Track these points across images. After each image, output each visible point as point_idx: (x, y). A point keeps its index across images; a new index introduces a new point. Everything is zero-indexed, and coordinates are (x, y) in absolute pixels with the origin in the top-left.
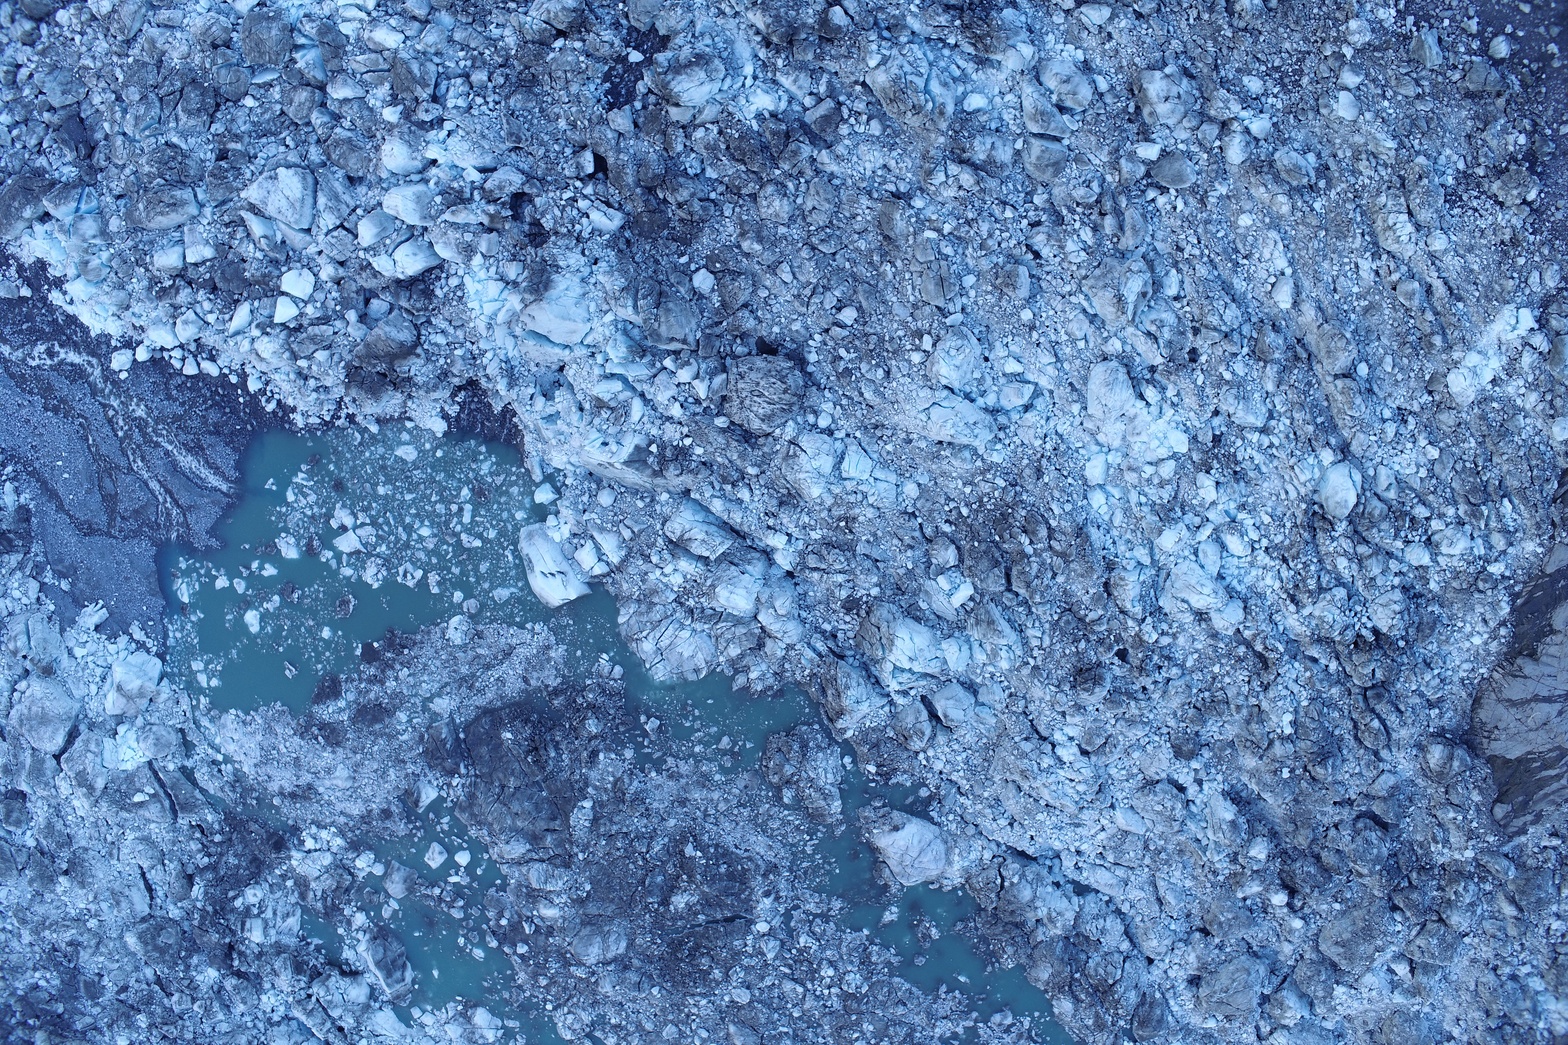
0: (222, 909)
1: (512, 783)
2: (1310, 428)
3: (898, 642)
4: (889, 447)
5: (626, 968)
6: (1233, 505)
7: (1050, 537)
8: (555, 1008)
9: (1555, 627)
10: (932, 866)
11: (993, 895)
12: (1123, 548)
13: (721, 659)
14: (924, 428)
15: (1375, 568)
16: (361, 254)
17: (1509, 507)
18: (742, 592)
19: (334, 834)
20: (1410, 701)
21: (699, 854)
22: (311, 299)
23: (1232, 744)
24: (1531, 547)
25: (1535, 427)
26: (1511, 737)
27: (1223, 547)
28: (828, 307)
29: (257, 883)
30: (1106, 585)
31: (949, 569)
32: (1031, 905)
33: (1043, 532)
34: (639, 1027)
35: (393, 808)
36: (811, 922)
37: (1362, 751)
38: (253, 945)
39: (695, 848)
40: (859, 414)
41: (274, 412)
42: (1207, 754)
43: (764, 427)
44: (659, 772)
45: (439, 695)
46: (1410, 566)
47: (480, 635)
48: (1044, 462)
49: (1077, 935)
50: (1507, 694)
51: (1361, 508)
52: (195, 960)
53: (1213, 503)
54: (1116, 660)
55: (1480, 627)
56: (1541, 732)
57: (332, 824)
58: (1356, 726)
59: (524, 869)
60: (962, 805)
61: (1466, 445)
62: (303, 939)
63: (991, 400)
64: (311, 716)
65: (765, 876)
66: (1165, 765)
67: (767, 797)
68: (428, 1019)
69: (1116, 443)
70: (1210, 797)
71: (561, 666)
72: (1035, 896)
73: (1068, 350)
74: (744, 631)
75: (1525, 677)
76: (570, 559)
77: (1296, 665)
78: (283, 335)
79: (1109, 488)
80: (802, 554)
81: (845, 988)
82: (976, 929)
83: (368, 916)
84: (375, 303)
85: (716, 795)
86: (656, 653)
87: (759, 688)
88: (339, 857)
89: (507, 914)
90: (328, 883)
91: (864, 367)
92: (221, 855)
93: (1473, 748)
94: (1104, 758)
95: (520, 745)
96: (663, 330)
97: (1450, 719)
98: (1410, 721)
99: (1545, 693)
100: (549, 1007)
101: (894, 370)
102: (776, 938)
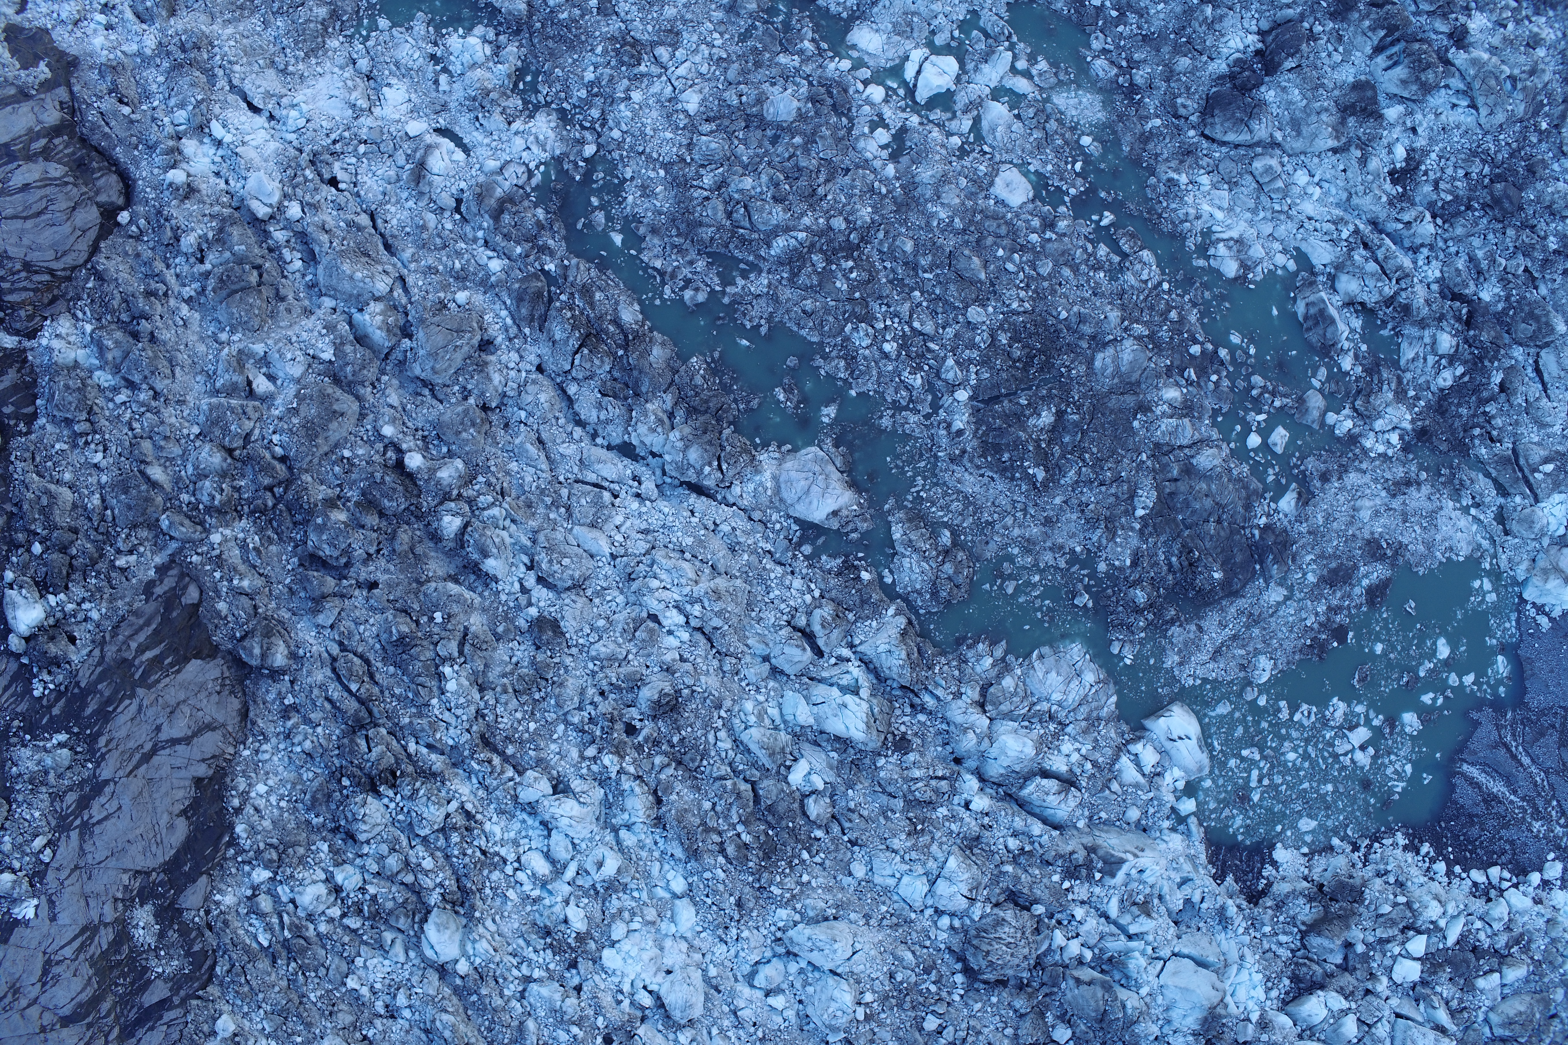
0: (1475, 364)
1: (1212, 527)
2: (484, 992)
3: (862, 726)
4: (884, 908)
5: (1093, 337)
6: (547, 902)
7: (722, 843)
8: (1160, 284)
9: (183, 819)
10: (793, 474)
11: (728, 448)
12: (648, 841)
13: (1019, 672)
14: (855, 935)
15: (393, 862)
16: (1354, 1006)
17: (261, 939)
18: (1010, 753)
19: (1371, 450)
20: (321, 715)
21: (1031, 471)
22: (1394, 958)
23: (498, 638)
24: (228, 899)
25: (251, 1020)
26: (202, 686)
27: (547, 856)
28: (951, 1028)
29: (1442, 390)
30: (659, 802)
31: (813, 793)
32: (687, 444)
33: (731, 850)
34: (1075, 269)
35: (1318, 484)
36: (911, 401)
37: (360, 650)
38: (1448, 329)
39: (1034, 476)
40: (914, 935)
41: (1421, 842)
42: (522, 623)
43: (1002, 914)
44: (1073, 551)
45: (1278, 603)
46: (352, 863)
47: (1243, 667)
48: (737, 917)
49: (626, 399)
50: (217, 736)
51: (417, 919)
52: (1500, 307)
53: (567, 902)
54: (638, 725)
55: (261, 803)
56: (173, 702)
57: (1373, 460)
58: (372, 676)
59: (1197, 436)
60: (767, 539)
61: (318, 993)
62: (1397, 334)
63: (793, 967)
64: (1393, 566)
65: (964, 452)
66: (568, 613)
67: (966, 535)
68: (1281, 259)
69: (668, 943)
70: (510, 573)
71: (1168, 647)
72: (684, 452)
73: (726, 1023)
74: (1002, 707)
75: (203, 760)
76: (1162, 752)
77: (451, 742)
78: (1419, 923)
79: (668, 896)
80: (954, 791)
81: (870, 330)
82: (735, 401)
83: (1340, 368)
84: (1339, 960)
85: (1016, 532)
86: (1081, 671)
87: (981, 646)
88: (1367, 427)
89: (1211, 386)
90: (1377, 401)
91: (913, 979)
92: (1474, 416)
93: (238, 663)
94: (633, 615)
95: (1206, 567)
96: (1100, 993)
97: (270, 692)
98: (316, 692)
99: (180, 748)
100: (1166, 286)
101: (887, 982)
102: (945, 381)
